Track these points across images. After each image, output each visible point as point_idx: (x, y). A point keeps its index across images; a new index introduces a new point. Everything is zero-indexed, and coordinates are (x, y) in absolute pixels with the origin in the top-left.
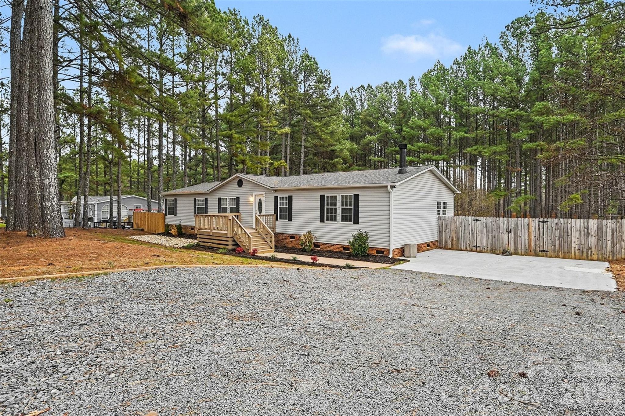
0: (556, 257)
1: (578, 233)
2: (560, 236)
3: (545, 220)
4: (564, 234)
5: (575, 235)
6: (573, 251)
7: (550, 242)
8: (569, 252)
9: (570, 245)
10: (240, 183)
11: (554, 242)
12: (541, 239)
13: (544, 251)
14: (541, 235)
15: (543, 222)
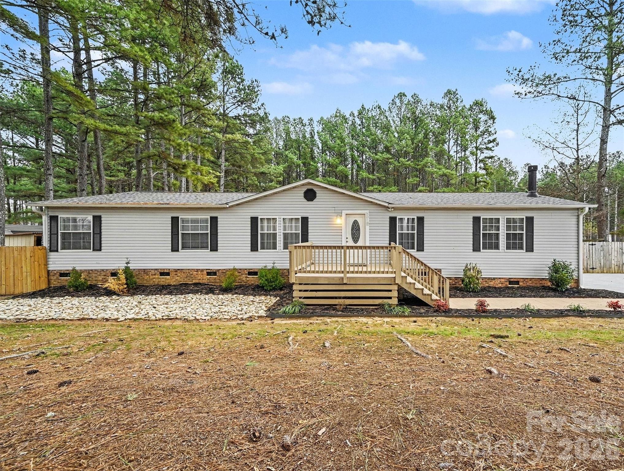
0: (602, 273)
1: (616, 252)
2: (604, 256)
3: (594, 243)
4: (607, 255)
5: (614, 254)
6: (613, 267)
7: (597, 261)
8: (610, 268)
9: (611, 262)
10: (310, 195)
11: (600, 261)
12: (591, 259)
13: (593, 268)
14: (591, 256)
15: (592, 245)
